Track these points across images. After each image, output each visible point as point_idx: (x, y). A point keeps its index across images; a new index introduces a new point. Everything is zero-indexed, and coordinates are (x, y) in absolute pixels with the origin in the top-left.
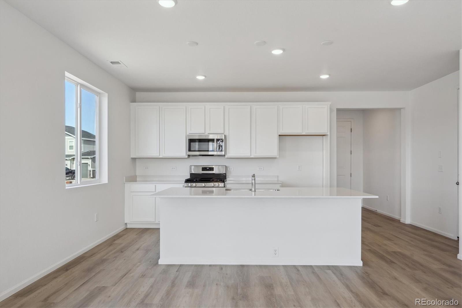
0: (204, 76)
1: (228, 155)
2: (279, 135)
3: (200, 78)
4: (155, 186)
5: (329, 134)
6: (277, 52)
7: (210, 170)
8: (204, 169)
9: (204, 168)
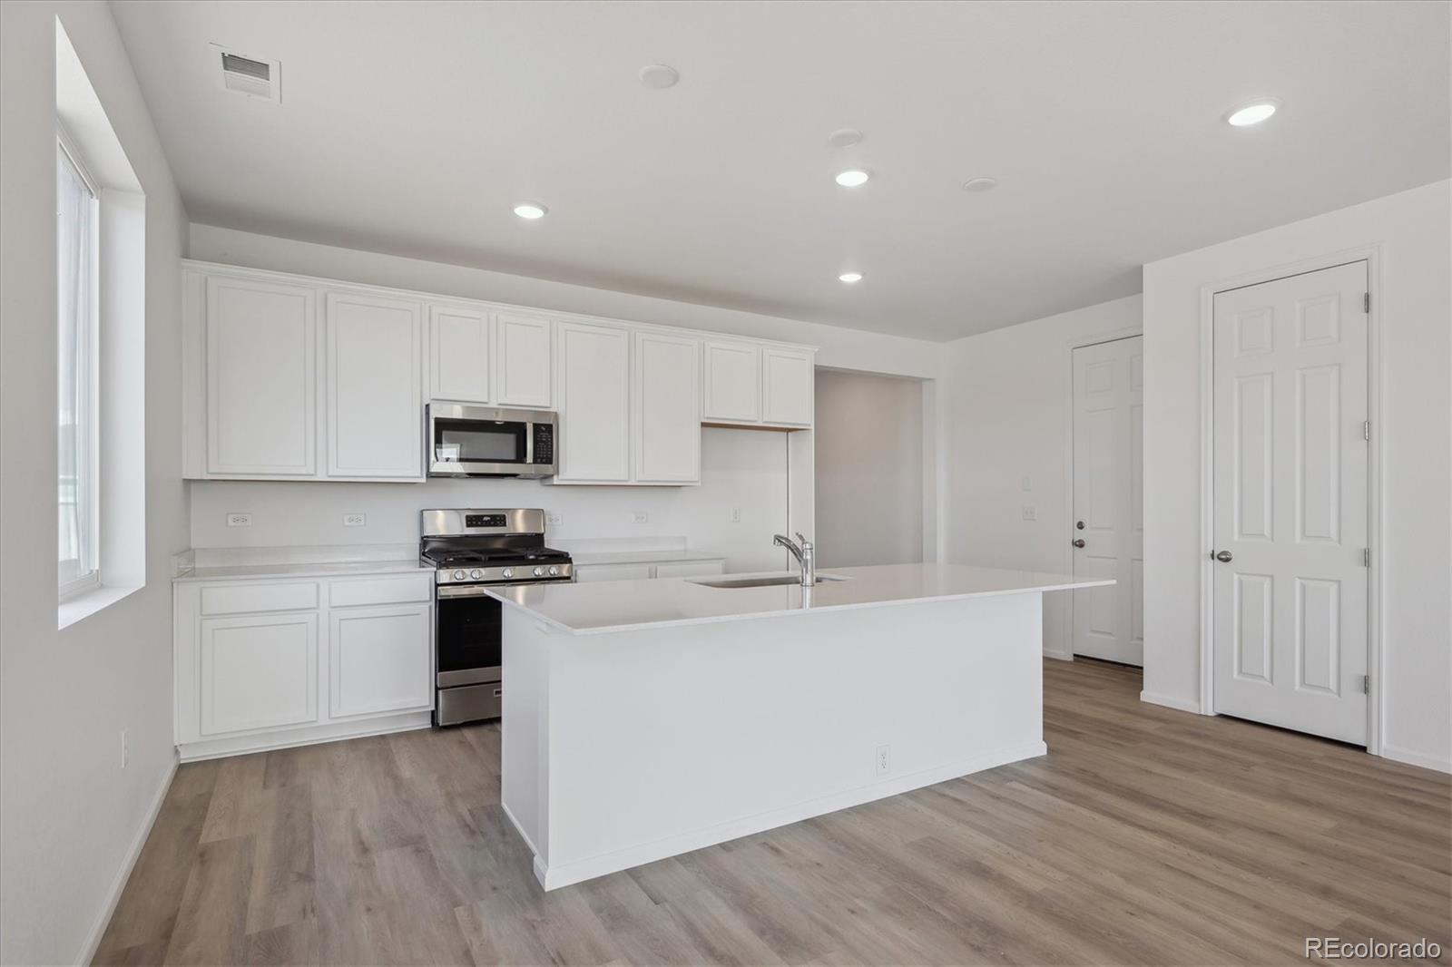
0: (541, 209)
1: (560, 477)
2: (704, 425)
3: (528, 213)
4: (318, 586)
5: (812, 427)
6: (852, 179)
7: (496, 525)
8: (473, 521)
9: (475, 516)
